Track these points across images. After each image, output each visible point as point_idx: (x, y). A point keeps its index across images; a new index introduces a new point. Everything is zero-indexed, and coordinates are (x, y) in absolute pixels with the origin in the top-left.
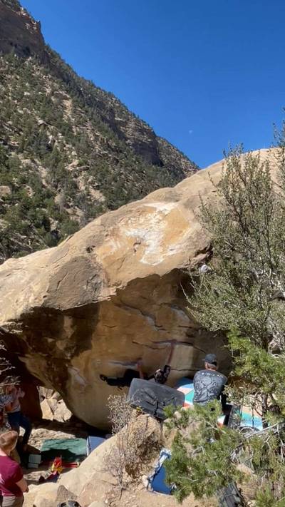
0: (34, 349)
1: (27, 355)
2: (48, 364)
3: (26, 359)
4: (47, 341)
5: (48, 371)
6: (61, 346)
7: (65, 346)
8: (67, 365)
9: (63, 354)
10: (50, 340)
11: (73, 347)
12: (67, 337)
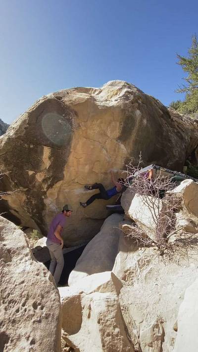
0: (16, 184)
1: (9, 192)
2: (27, 198)
3: (8, 197)
4: (27, 173)
5: (27, 204)
6: (39, 177)
7: (43, 177)
8: (43, 197)
9: (40, 187)
10: (31, 173)
11: (49, 178)
12: (46, 169)
